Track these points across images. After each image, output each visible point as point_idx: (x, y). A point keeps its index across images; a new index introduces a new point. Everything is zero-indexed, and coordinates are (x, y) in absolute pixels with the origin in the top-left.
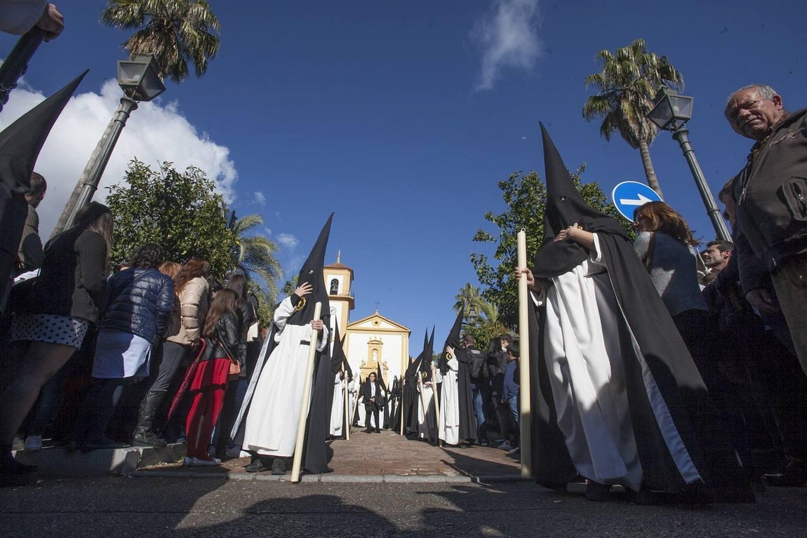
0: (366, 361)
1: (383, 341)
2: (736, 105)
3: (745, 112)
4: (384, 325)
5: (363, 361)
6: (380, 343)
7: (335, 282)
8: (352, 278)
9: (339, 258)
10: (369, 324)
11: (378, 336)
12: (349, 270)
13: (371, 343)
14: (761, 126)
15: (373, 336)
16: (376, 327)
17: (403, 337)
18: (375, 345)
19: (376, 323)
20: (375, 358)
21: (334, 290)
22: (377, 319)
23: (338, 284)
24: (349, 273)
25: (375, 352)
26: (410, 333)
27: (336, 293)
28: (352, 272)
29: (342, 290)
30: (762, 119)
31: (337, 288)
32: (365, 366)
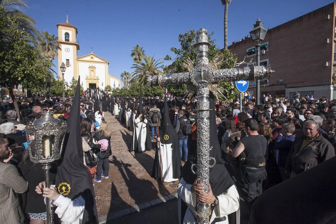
0: (88, 76)
1: (96, 67)
2: (308, 127)
3: (309, 131)
4: (96, 59)
5: (87, 76)
6: (94, 68)
7: (67, 34)
8: (77, 33)
9: (67, 20)
10: (88, 58)
11: (93, 65)
12: (75, 28)
13: (90, 67)
14: (310, 136)
15: (91, 64)
16: (92, 60)
17: (105, 65)
18: (92, 69)
19: (92, 58)
20: (92, 74)
21: (67, 38)
22: (92, 56)
23: (69, 35)
24: (75, 30)
25: (92, 72)
26: (109, 64)
27: (68, 40)
28: (76, 29)
29: (72, 39)
30: (311, 135)
31: (69, 37)
32: (88, 78)
